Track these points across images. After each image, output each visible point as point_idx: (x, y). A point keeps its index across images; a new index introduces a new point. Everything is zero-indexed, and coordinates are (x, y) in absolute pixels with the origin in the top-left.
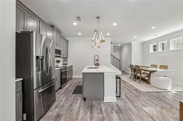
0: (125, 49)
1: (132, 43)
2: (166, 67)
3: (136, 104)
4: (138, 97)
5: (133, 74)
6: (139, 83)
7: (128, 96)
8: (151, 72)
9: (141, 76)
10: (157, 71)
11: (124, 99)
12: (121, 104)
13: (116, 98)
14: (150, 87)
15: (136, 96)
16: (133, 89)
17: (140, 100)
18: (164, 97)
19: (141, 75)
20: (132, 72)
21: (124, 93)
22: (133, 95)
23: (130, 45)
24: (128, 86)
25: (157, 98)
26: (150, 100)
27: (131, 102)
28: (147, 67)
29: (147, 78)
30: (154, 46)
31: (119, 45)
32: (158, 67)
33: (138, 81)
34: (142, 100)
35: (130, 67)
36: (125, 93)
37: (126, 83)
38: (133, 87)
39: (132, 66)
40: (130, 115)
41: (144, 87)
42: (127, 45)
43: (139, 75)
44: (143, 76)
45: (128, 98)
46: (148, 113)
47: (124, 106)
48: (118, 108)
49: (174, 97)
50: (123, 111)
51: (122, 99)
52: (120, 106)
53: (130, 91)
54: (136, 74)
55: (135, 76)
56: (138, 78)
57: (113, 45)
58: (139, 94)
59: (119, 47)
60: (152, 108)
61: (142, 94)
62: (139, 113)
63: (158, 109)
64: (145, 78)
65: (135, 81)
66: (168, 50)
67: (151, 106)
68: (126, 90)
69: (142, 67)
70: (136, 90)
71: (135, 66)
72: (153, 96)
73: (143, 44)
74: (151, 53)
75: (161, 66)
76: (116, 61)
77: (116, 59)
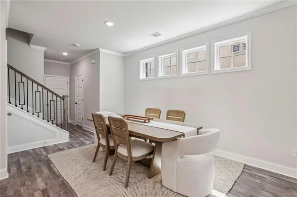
0: (83, 68)
1: (101, 50)
5: (103, 146)
9: (132, 158)
19: (130, 152)
20: (99, 139)
23: (93, 54)
31: (65, 54)
35: (94, 121)
42: (86, 56)
54: (112, 144)
57: (45, 48)
66: (179, 75)
71: (109, 118)
74: (143, 81)
75: (169, 112)
76: (50, 98)
77: (50, 94)
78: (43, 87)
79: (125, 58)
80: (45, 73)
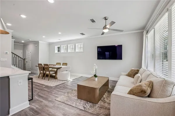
0: (31, 48)
1: (39, 41)
2: (66, 64)
3: (50, 99)
4: (50, 92)
6: (49, 80)
7: (41, 95)
8: (58, 69)
9: (50, 74)
10: (62, 67)
11: (38, 100)
12: (35, 106)
13: (28, 102)
14: (58, 81)
15: (49, 92)
16: (44, 86)
17: (53, 94)
18: (67, 85)
21: (35, 94)
22: (46, 92)
23: (36, 43)
24: (39, 86)
25: (64, 88)
26: (59, 91)
27: (46, 99)
28: (54, 65)
29: (54, 75)
30: (59, 48)
31: (23, 42)
32: (62, 64)
33: (47, 78)
34: (54, 94)
35: (39, 66)
36: (38, 93)
37: (35, 84)
38: (43, 85)
39: (41, 65)
40: (48, 110)
41: (53, 82)
42: (32, 43)
43: (48, 73)
44: (51, 73)
45: (42, 97)
46: (61, 101)
47: (39, 106)
48: (34, 111)
49: (72, 83)
50: (40, 112)
51: (35, 101)
52: (35, 108)
53: (42, 90)
54: (44, 72)
55: (44, 74)
56: (47, 76)
57: (14, 40)
58: (51, 89)
59: (23, 43)
60: (63, 96)
61: (53, 89)
62: (55, 105)
63: (66, 95)
64: (53, 75)
65: (44, 79)
66: (67, 52)
67: (61, 95)
68: (37, 90)
69: (50, 65)
70: (47, 87)
71: (44, 64)
72: (61, 87)
73: (50, 44)
74: (56, 53)
75: (63, 64)
76: (19, 60)
77: (19, 58)
78: (17, 55)
79: (49, 44)
80: (14, 49)
